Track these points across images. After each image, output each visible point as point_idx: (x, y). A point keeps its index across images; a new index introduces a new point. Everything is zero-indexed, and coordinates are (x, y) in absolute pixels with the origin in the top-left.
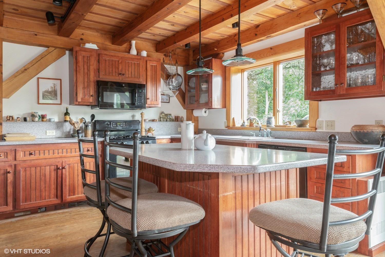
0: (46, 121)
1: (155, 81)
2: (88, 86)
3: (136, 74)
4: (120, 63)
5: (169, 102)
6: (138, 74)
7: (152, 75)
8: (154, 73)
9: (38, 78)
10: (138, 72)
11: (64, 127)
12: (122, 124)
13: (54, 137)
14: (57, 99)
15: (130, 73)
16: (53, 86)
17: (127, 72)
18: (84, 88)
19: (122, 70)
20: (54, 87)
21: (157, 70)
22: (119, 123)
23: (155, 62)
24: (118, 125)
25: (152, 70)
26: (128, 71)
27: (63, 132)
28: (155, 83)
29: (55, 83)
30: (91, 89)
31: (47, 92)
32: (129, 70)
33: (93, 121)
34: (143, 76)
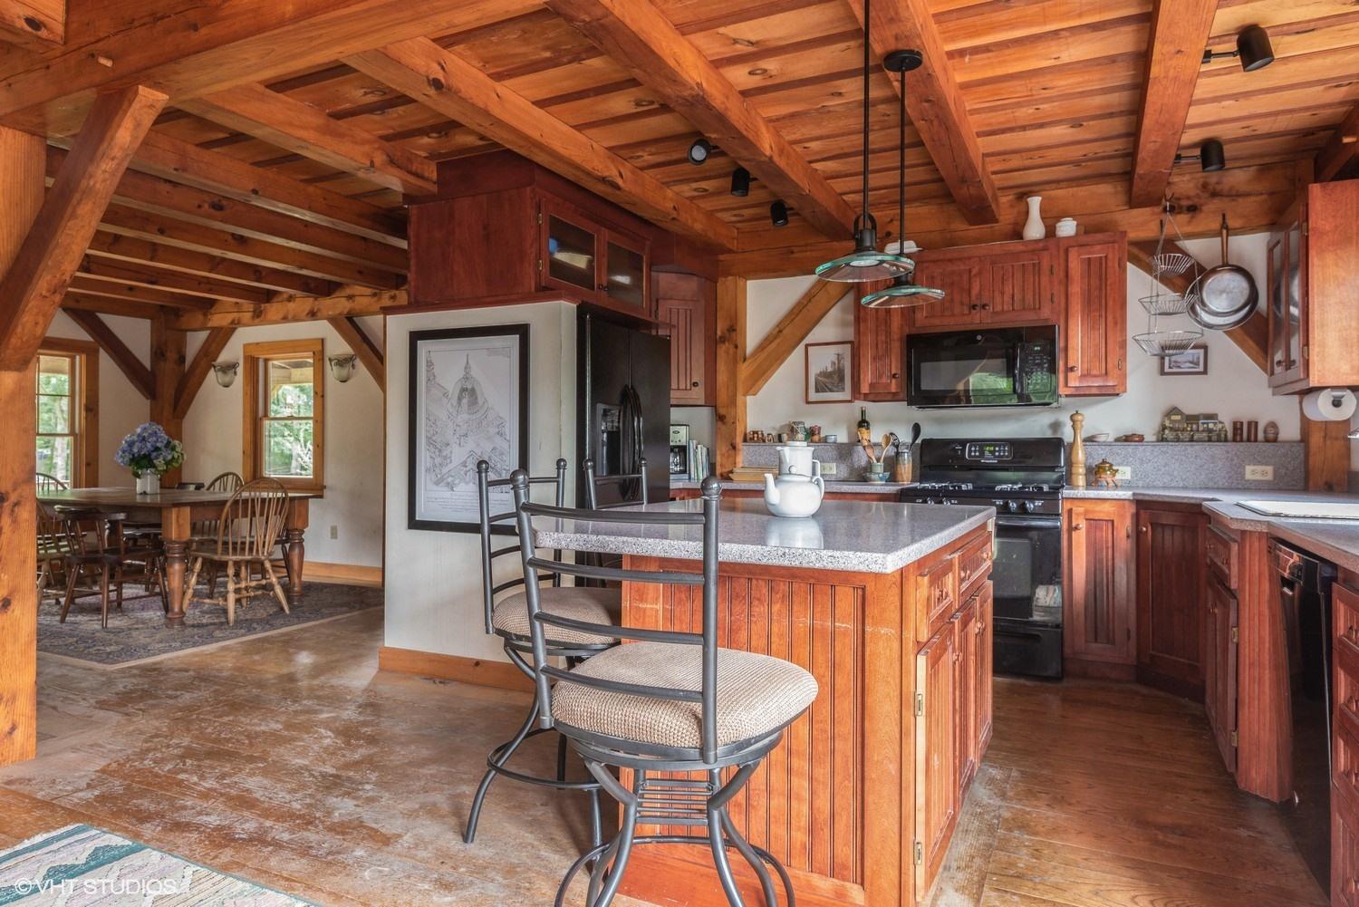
0: (820, 441)
1: (1100, 310)
2: (888, 351)
3: (1029, 297)
4: (975, 275)
5: (1205, 372)
6: (1034, 295)
7: (1089, 290)
8: (1095, 282)
9: (807, 346)
10: (1034, 291)
11: (855, 458)
12: (999, 451)
13: (833, 478)
14: (843, 389)
15: (1007, 298)
16: (834, 358)
17: (998, 299)
18: (874, 359)
19: (980, 295)
20: (839, 361)
21: (1109, 270)
22: (990, 446)
23: (1099, 247)
24: (987, 453)
25: (1089, 276)
26: (1003, 293)
27: (852, 469)
28: (1100, 316)
29: (840, 352)
30: (893, 359)
31: (824, 374)
32: (1006, 289)
33: (919, 441)
34: (1055, 299)
